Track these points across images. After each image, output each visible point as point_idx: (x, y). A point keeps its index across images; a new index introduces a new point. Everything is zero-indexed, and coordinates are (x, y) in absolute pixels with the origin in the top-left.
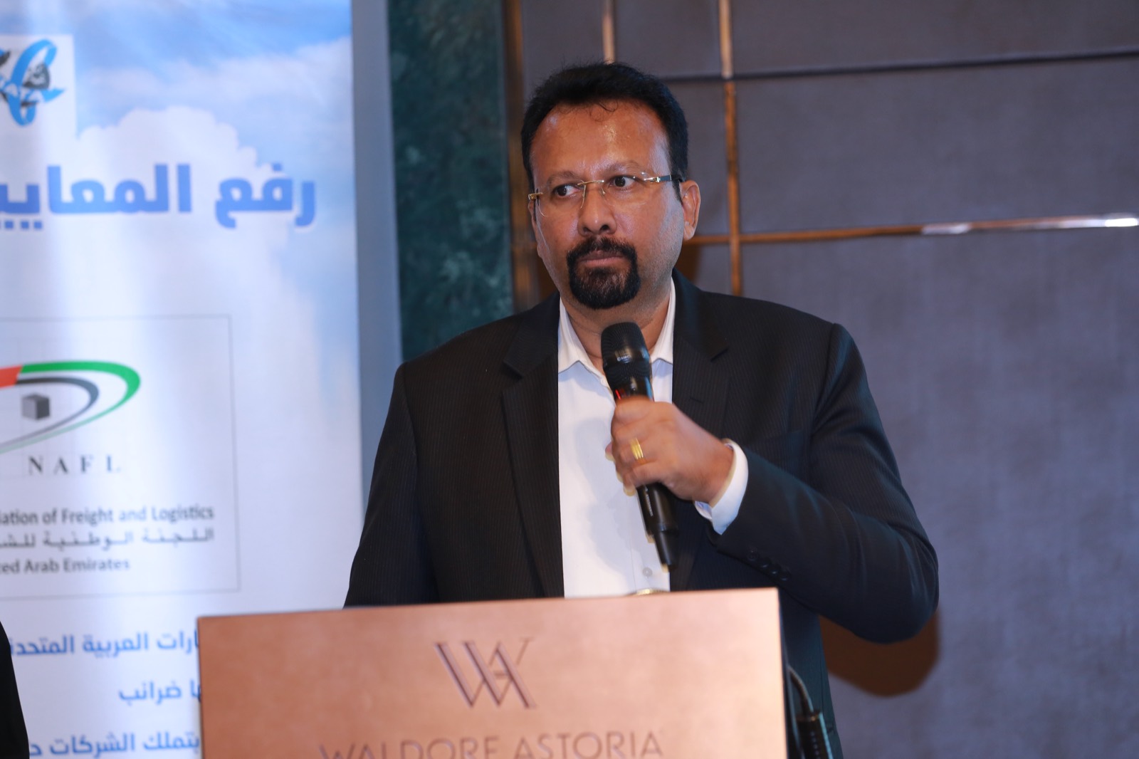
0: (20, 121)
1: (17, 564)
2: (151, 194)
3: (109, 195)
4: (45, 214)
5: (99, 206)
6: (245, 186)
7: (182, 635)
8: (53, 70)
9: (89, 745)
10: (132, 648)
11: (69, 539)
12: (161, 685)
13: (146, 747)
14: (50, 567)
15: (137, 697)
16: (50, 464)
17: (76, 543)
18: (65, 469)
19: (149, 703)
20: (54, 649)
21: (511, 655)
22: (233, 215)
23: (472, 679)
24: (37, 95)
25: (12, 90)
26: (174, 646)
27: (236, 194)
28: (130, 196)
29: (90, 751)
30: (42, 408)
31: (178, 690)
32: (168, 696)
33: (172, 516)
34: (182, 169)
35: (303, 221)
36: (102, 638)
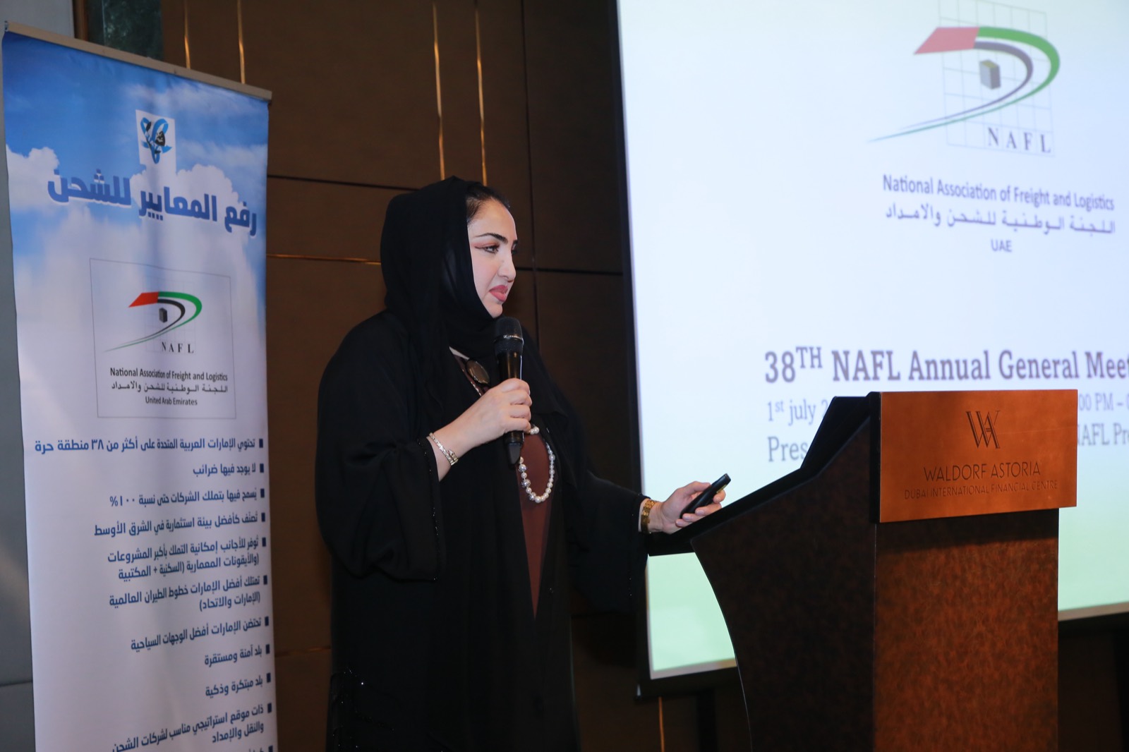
0: (155, 161)
1: (160, 399)
2: (203, 210)
3: (189, 207)
4: (163, 213)
5: (185, 212)
6: (234, 211)
7: (217, 440)
8: (166, 135)
9: (183, 497)
10: (198, 447)
11: (175, 388)
12: (210, 466)
13: (204, 499)
14: (169, 402)
15: (200, 472)
16: (168, 347)
17: (177, 390)
18: (173, 351)
19: (205, 475)
20: (171, 446)
22: (231, 225)
24: (160, 148)
25: (152, 142)
26: (214, 446)
27: (232, 215)
28: (196, 209)
29: (183, 501)
30: (164, 316)
31: (216, 469)
32: (212, 472)
33: (213, 378)
34: (214, 198)
35: (253, 233)
36: (187, 441)
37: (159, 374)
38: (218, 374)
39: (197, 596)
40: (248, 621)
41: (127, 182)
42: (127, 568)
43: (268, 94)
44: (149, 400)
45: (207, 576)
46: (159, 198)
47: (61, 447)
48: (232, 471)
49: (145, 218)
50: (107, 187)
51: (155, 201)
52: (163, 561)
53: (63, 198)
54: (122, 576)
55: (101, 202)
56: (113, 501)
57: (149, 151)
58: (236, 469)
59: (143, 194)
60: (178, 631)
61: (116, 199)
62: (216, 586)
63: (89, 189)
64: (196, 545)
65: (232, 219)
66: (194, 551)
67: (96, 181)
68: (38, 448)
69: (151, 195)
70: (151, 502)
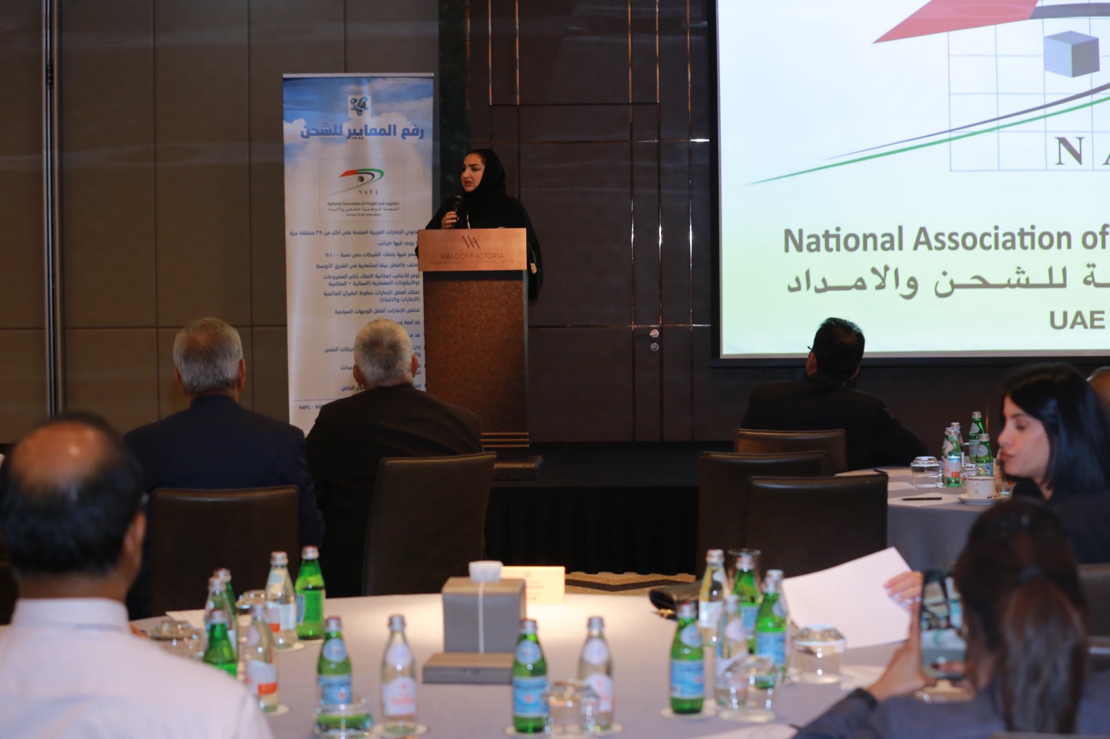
0: (359, 115)
1: (358, 214)
2: (387, 131)
3: (378, 132)
4: (364, 135)
5: (376, 134)
6: (408, 130)
7: (392, 231)
8: (366, 103)
9: (371, 254)
10: (380, 233)
11: (367, 209)
12: (387, 242)
13: (383, 255)
14: (363, 215)
15: (382, 244)
16: (363, 192)
17: (369, 210)
19: (384, 246)
20: (364, 233)
21: (476, 238)
22: (406, 136)
23: (469, 243)
24: (363, 109)
25: (356, 107)
26: (390, 234)
27: (406, 132)
28: (383, 132)
29: (371, 256)
30: (362, 179)
32: (389, 245)
33: (390, 204)
34: (395, 126)
35: (421, 138)
36: (374, 231)
37: (355, 204)
38: (393, 202)
39: (379, 296)
40: (410, 309)
41: (341, 126)
42: (333, 282)
43: (432, 75)
44: (348, 215)
45: (386, 288)
46: (361, 130)
47: (301, 234)
48: (401, 244)
49: (351, 139)
50: (330, 130)
51: (358, 131)
52: (356, 281)
53: (307, 137)
54: (330, 284)
55: (326, 136)
56: (327, 255)
57: (355, 111)
58: (403, 243)
59: (350, 130)
60: (367, 309)
61: (336, 134)
62: (390, 293)
63: (320, 131)
64: (379, 275)
65: (406, 133)
66: (377, 277)
67: (324, 128)
68: (291, 234)
69: (355, 130)
70: (348, 256)
